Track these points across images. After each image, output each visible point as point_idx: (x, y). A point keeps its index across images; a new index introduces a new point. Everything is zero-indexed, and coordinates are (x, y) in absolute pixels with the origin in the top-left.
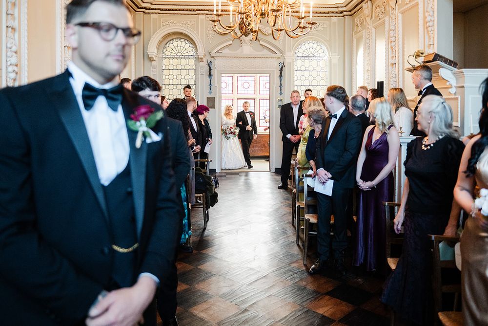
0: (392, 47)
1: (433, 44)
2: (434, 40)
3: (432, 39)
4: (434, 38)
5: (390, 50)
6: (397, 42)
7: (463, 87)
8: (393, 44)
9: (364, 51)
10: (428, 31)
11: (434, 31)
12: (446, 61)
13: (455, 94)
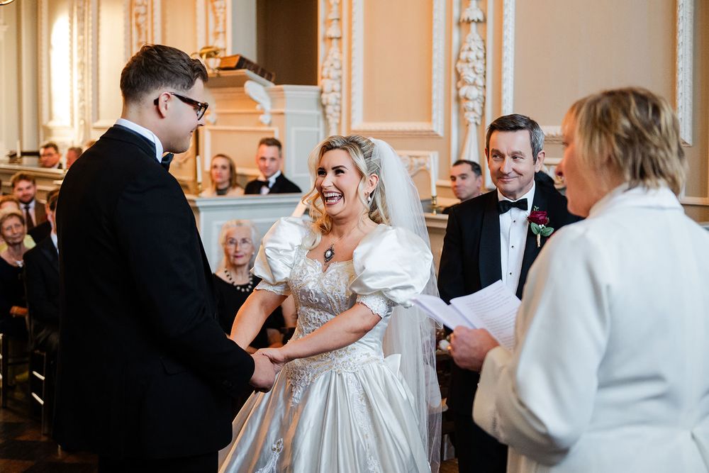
0: (138, 26)
1: (224, 32)
2: (225, 25)
3: (221, 23)
4: (225, 21)
5: (134, 29)
6: (149, 16)
7: (282, 114)
8: (141, 19)
9: (71, 22)
10: (214, 8)
11: (225, 8)
12: (255, 69)
13: (270, 124)
